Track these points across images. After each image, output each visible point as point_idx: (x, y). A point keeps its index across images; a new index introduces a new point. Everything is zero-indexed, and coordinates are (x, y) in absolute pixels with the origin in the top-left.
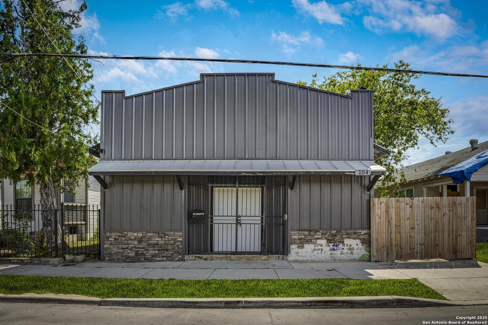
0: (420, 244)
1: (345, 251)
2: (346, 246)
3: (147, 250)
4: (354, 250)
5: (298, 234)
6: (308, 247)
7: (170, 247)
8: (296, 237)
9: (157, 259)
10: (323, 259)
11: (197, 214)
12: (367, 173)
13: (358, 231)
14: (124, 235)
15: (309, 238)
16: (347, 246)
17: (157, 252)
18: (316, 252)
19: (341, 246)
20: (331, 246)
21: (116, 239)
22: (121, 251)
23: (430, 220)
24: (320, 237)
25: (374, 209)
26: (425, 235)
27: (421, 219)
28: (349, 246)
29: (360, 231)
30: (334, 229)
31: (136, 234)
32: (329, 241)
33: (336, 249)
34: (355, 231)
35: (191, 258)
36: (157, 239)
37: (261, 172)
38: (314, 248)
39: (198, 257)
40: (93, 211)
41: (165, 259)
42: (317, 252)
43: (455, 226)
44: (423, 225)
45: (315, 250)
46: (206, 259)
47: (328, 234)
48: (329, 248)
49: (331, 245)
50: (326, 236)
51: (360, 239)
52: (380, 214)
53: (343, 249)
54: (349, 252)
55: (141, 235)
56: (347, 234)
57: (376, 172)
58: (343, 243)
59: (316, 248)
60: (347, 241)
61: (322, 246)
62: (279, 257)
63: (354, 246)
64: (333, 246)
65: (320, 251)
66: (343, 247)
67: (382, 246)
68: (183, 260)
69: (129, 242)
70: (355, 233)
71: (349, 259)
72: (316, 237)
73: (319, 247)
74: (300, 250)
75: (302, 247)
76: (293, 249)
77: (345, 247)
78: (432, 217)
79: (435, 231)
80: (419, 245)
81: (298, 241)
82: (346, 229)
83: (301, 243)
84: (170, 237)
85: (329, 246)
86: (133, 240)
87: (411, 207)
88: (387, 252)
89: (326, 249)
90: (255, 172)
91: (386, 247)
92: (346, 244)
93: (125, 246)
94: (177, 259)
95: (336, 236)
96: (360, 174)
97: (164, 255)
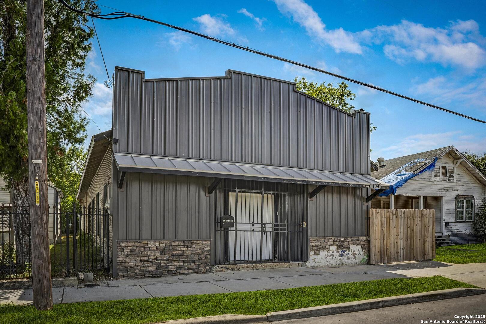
0: (402, 249)
1: (350, 256)
2: (351, 251)
3: (171, 262)
4: (356, 255)
5: (315, 241)
6: (323, 253)
7: (197, 258)
8: (314, 244)
9: (182, 272)
10: (334, 264)
11: (227, 221)
12: (378, 187)
13: (360, 238)
14: (142, 245)
15: (324, 244)
16: (351, 252)
17: (182, 264)
18: (328, 258)
19: (347, 252)
20: (340, 252)
21: (133, 250)
22: (139, 264)
23: (408, 228)
24: (332, 243)
25: (372, 218)
26: (405, 241)
27: (403, 228)
28: (353, 252)
29: (362, 238)
30: (343, 237)
31: (157, 244)
32: (339, 247)
33: (344, 254)
34: (358, 238)
35: (217, 269)
36: (182, 249)
37: (300, 181)
38: (327, 254)
39: (225, 268)
41: (191, 271)
42: (330, 257)
43: (423, 234)
44: (404, 232)
45: (328, 256)
46: (232, 270)
47: (338, 240)
48: (338, 254)
49: (340, 251)
50: (337, 243)
51: (361, 245)
52: (376, 223)
53: (349, 254)
54: (353, 257)
55: (164, 245)
56: (352, 241)
57: (384, 186)
58: (349, 248)
59: (329, 254)
60: (352, 247)
61: (333, 252)
62: (298, 264)
63: (356, 252)
64: (341, 252)
65: (332, 257)
66: (349, 253)
67: (378, 251)
68: (211, 272)
69: (149, 253)
70: (358, 240)
71: (353, 263)
72: (329, 243)
73: (331, 253)
74: (316, 257)
75: (318, 254)
76: (311, 255)
77: (350, 253)
78: (409, 226)
79: (411, 238)
80: (401, 249)
81: (315, 248)
82: (352, 237)
83: (319, 249)
84: (197, 247)
85: (338, 252)
86: (154, 251)
87: (396, 217)
88: (382, 256)
89: (336, 254)
90: (295, 180)
91: (380, 251)
92: (351, 250)
93: (145, 259)
94: (204, 271)
95: (344, 243)
96: (373, 187)
97: (189, 266)
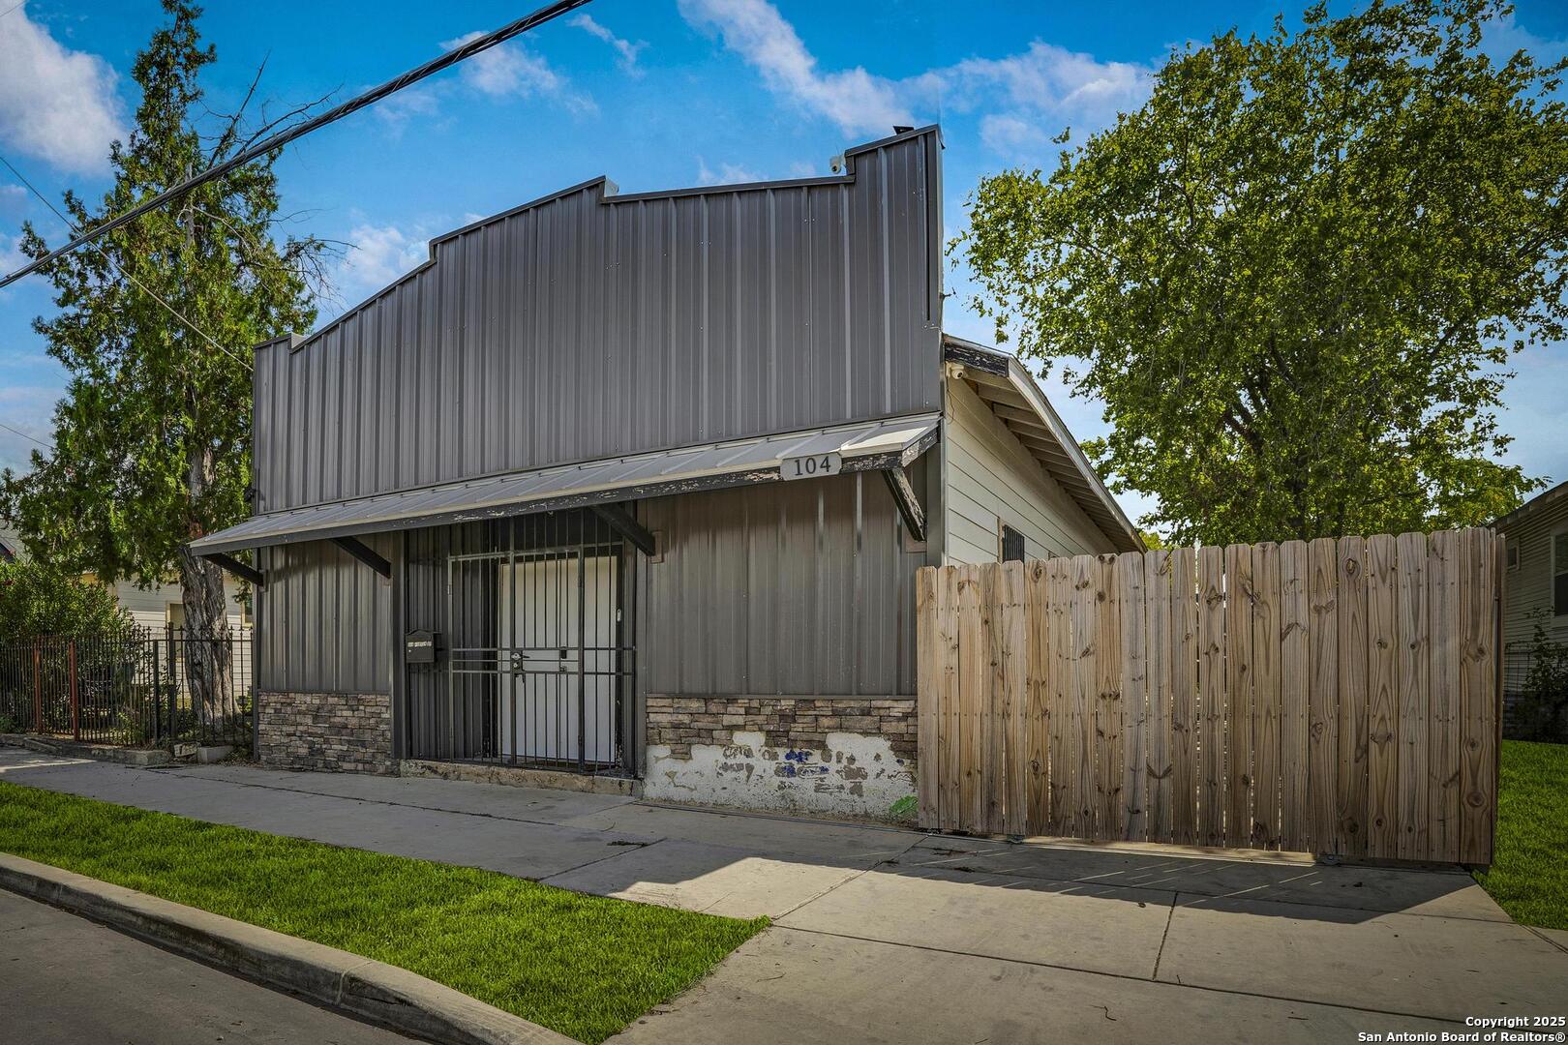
0: (1151, 773)
1: (833, 779)
2: (834, 758)
3: (326, 741)
4: (865, 777)
5: (671, 710)
6: (707, 757)
7: (368, 736)
8: (664, 719)
9: (346, 766)
10: (755, 804)
11: (417, 644)
12: (829, 467)
13: (878, 703)
14: (289, 701)
15: (704, 722)
16: (839, 761)
17: (345, 748)
18: (729, 775)
19: (816, 758)
20: (782, 758)
21: (277, 711)
22: (286, 740)
23: (1203, 659)
24: (740, 720)
25: (929, 610)
26: (1178, 727)
27: (1152, 655)
28: (845, 762)
29: (887, 704)
30: (786, 694)
31: (308, 699)
32: (773, 739)
33: (800, 769)
34: (866, 704)
35: (413, 770)
36: (345, 713)
37: (498, 508)
38: (723, 760)
39: (429, 768)
40: (242, 641)
41: (360, 767)
42: (734, 774)
44: (1165, 680)
45: (726, 767)
46: (445, 776)
47: (768, 710)
48: (771, 766)
49: (782, 752)
50: (760, 719)
51: (888, 736)
52: (956, 635)
53: (824, 770)
54: (848, 784)
55: (318, 702)
56: (835, 714)
57: (863, 457)
58: (822, 746)
59: (730, 762)
60: (836, 742)
61: (748, 754)
62: (620, 784)
63: (865, 761)
64: (788, 757)
65: (743, 774)
66: (826, 765)
67: (965, 768)
68: (394, 773)
69: (299, 719)
70: (866, 712)
71: (847, 810)
72: (727, 720)
73: (741, 759)
74: (679, 766)
75: (686, 756)
76: (657, 759)
77: (833, 766)
78: (1214, 645)
79: (1234, 713)
80: (1143, 775)
81: (668, 734)
82: (830, 695)
83: (684, 741)
84: (368, 709)
85: (774, 757)
86: (305, 714)
87: (1101, 597)
88: (989, 797)
89: (764, 765)
90: (485, 509)
91: (981, 772)
92: (834, 754)
93: (291, 729)
94: (382, 769)
95: (795, 721)
96: (801, 473)
97: (359, 756)
